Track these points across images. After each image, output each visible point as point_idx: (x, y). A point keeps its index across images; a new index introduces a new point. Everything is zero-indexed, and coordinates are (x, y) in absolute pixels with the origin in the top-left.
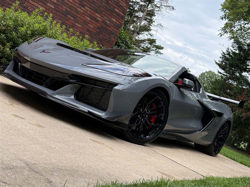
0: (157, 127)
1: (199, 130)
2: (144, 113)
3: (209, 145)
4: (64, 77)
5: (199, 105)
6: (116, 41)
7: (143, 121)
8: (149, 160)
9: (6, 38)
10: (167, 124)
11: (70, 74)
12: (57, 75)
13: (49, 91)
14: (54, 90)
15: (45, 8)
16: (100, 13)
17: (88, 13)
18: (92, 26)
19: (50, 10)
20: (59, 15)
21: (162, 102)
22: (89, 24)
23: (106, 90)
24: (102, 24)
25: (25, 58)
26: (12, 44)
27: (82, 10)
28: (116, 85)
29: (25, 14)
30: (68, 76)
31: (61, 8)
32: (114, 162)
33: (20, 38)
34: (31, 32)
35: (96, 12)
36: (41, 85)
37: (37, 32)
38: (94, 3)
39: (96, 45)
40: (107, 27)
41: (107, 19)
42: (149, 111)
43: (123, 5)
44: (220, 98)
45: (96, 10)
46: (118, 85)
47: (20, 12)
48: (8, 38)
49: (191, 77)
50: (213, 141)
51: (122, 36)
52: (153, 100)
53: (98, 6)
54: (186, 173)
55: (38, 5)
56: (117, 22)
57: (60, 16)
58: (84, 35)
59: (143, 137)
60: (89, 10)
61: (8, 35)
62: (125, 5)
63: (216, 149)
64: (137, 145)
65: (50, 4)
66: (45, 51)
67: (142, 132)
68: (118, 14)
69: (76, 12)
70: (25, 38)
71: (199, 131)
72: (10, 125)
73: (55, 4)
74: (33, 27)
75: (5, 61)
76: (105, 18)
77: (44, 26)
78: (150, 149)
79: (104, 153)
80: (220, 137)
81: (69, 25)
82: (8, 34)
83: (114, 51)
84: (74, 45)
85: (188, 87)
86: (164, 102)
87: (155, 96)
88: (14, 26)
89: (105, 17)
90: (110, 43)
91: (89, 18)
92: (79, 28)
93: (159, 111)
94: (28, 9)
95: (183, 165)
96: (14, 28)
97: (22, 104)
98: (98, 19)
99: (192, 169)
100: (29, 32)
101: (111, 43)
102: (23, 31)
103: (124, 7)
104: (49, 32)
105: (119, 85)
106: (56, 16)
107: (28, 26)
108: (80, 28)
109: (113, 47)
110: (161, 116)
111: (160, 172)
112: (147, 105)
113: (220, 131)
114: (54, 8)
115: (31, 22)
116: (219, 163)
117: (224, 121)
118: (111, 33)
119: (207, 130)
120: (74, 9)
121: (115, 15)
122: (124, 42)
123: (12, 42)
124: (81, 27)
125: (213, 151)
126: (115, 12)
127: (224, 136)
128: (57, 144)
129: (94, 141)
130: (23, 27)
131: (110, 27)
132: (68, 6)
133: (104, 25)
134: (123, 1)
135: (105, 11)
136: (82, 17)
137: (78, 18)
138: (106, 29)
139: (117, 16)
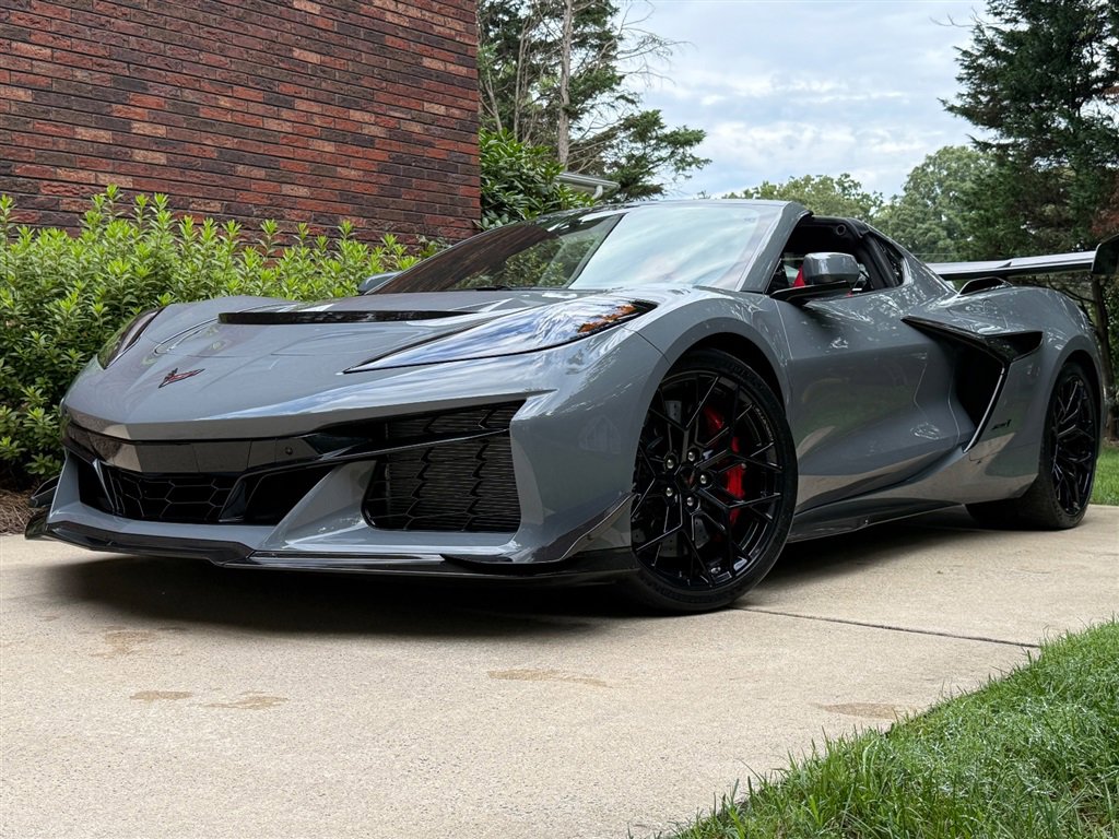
0: (764, 507)
1: (959, 445)
2: (687, 473)
3: (1032, 491)
4: (290, 454)
5: (915, 339)
6: (478, 192)
7: (695, 505)
8: (771, 666)
9: (14, 367)
10: (801, 478)
11: (311, 429)
12: (260, 457)
13: (252, 537)
14: (274, 521)
15: (130, 179)
16: (363, 102)
17: (318, 123)
18: (353, 172)
19: (155, 174)
20: (195, 180)
21: (743, 397)
22: (339, 169)
23: (484, 442)
24: (395, 146)
25: (110, 431)
26: (46, 383)
27: (289, 124)
28: (517, 403)
29: (52, 242)
30: (307, 442)
31: (195, 150)
32: (613, 744)
33: (71, 347)
34: (105, 305)
35: (348, 105)
36: (213, 520)
37: (130, 293)
38: (324, 72)
39: (400, 249)
40: (419, 150)
41: (404, 116)
42: (706, 454)
43: (448, 31)
44: (1008, 265)
45: (345, 100)
46: (524, 401)
47: (29, 237)
48: (24, 364)
49: (841, 230)
50: (1040, 464)
51: (497, 162)
52: (701, 404)
53: (347, 77)
54: (952, 664)
55: (97, 176)
56: (454, 110)
57: (205, 182)
59: (721, 572)
60: (316, 108)
61: (15, 354)
62: (459, 26)
63: (1068, 494)
64: (705, 617)
65: (146, 152)
66: (175, 371)
67: (708, 554)
68: (444, 78)
69: (263, 139)
70: (91, 341)
71: (964, 449)
72: (129, 752)
73: (165, 144)
74: (105, 279)
75: (46, 467)
76: (397, 115)
77: (151, 255)
78: (768, 615)
79: (563, 718)
80: (1067, 436)
81: (256, 205)
82: (14, 351)
83: (489, 244)
84: (305, 287)
85: (836, 286)
86: (754, 393)
87: (705, 384)
88: (25, 305)
89: (395, 111)
90: (456, 211)
91: (326, 143)
92: (304, 204)
93: (746, 437)
94: (62, 207)
95: (930, 630)
96: (32, 314)
97: (167, 629)
98: (366, 131)
99: (977, 635)
100: (97, 308)
101: (460, 209)
102: (72, 314)
103: (458, 39)
104: (182, 273)
105: (530, 399)
106: (189, 190)
107: (81, 285)
108: (310, 202)
109: (478, 223)
110: (763, 453)
111: (829, 709)
112: (687, 434)
113: (1057, 411)
114: (168, 158)
115: (89, 263)
116: (1100, 550)
117: (1055, 360)
118: (446, 167)
119: (996, 427)
120: (251, 130)
121: (433, 84)
122: (516, 183)
123: (46, 377)
124: (312, 194)
125: (1059, 508)
126: (429, 74)
127: (1082, 426)
128: (347, 757)
129: (511, 676)
130: (61, 295)
131: (431, 145)
132: (222, 129)
133: (402, 148)
134: (443, 12)
135: (384, 84)
136: (300, 151)
137: (282, 162)
138: (416, 159)
139: (442, 87)
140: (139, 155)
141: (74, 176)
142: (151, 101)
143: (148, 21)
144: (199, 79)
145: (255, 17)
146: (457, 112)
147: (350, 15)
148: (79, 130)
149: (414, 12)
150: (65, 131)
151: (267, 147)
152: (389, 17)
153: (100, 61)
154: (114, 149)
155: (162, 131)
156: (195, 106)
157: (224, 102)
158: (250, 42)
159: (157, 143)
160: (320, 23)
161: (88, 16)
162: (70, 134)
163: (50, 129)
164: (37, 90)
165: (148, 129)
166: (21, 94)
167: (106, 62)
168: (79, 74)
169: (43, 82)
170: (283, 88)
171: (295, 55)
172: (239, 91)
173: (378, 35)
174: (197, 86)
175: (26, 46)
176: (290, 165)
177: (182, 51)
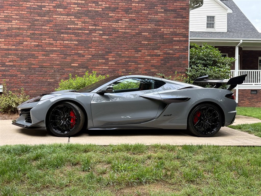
6: (188, 62)
16: (158, 48)
17: (147, 54)
18: (155, 61)
19: (112, 66)
20: (120, 66)
22: (151, 61)
24: (165, 55)
27: (140, 55)
31: (120, 61)
35: (154, 49)
38: (148, 44)
40: (172, 56)
41: (168, 50)
43: (181, 32)
45: (153, 49)
53: (154, 45)
55: (102, 67)
57: (122, 66)
58: (150, 71)
60: (146, 51)
68: (177, 41)
73: (115, 61)
76: (166, 50)
91: (148, 57)
92: (143, 68)
98: (158, 54)
101: (182, 66)
103: (183, 33)
106: (119, 68)
114: (115, 63)
118: (179, 58)
119: (164, 115)
120: (132, 57)
121: (176, 43)
124: (145, 66)
126: (175, 41)
131: (175, 54)
132: (126, 57)
133: (168, 56)
134: (179, 28)
135: (163, 45)
136: (142, 59)
137: (138, 61)
138: (171, 57)
139: (178, 43)
140: (110, 63)
141: (98, 67)
142: (112, 54)
143: (112, 42)
144: (122, 50)
145: (133, 38)
146: (182, 47)
147: (155, 33)
148: (99, 60)
149: (171, 30)
150: (97, 61)
151: (135, 59)
152: (165, 32)
153: (103, 49)
154: (105, 63)
155: (114, 59)
156: (121, 54)
157: (126, 53)
158: (132, 42)
159: (113, 61)
160: (148, 36)
161: (101, 43)
163: (94, 61)
164: (92, 55)
165: (112, 59)
166: (90, 56)
167: (104, 49)
168: (100, 52)
170: (139, 49)
171: (142, 43)
172: (130, 50)
173: (162, 36)
174: (121, 51)
175: (91, 49)
176: (140, 62)
177: (119, 46)
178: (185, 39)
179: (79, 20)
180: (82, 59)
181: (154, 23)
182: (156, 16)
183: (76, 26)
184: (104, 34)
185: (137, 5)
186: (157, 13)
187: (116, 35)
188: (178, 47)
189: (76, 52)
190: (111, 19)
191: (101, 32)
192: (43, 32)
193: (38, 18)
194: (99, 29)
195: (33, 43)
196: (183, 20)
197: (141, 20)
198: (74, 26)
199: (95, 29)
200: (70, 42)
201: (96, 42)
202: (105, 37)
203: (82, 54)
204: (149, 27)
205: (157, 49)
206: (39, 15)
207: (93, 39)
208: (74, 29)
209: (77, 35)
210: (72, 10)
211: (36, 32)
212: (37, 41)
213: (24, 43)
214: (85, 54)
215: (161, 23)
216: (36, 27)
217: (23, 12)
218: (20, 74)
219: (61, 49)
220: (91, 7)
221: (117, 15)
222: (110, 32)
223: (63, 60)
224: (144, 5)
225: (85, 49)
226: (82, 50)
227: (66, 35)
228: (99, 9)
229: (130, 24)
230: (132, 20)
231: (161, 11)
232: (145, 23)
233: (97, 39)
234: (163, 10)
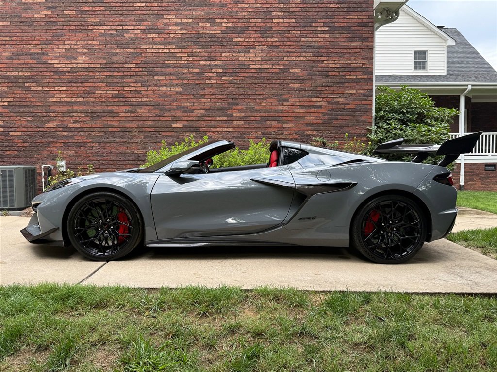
7: (108, 233)
15: (232, 128)
16: (319, 95)
17: (298, 104)
18: (312, 117)
20: (253, 126)
22: (306, 117)
24: (331, 107)
27: (286, 106)
31: (253, 118)
38: (301, 89)
40: (342, 106)
41: (336, 97)
43: (358, 65)
45: (309, 96)
53: (311, 89)
56: (360, 91)
58: (303, 134)
60: (297, 100)
62: (365, 62)
65: (237, 121)
68: (353, 81)
69: (277, 112)
73: (243, 118)
76: (333, 97)
89: (332, 95)
90: (359, 125)
91: (301, 110)
92: (291, 129)
98: (318, 104)
101: (361, 124)
103: (363, 66)
108: (294, 128)
114: (244, 122)
118: (355, 110)
121: (350, 84)
124: (294, 126)
126: (349, 81)
131: (348, 104)
132: (263, 111)
133: (335, 107)
134: (356, 59)
136: (290, 114)
137: (283, 118)
138: (340, 109)
139: (355, 84)
140: (235, 122)
141: (216, 130)
142: (239, 107)
143: (239, 86)
144: (255, 99)
145: (275, 78)
146: (362, 91)
147: (313, 69)
148: (217, 118)
149: (341, 62)
150: (214, 119)
151: (278, 114)
152: (331, 66)
154: (227, 121)
155: (242, 115)
156: (253, 107)
158: (272, 85)
159: (241, 118)
160: (301, 74)
161: (221, 88)
162: (215, 119)
163: (209, 119)
164: (206, 110)
165: (238, 115)
166: (202, 111)
167: (226, 99)
168: (218, 104)
169: (208, 107)
170: (285, 96)
171: (290, 86)
172: (269, 100)
173: (325, 73)
174: (254, 101)
175: (204, 99)
176: (286, 118)
177: (249, 92)
178: (366, 76)
179: (184, 51)
180: (190, 117)
181: (310, 51)
182: (314, 40)
183: (179, 62)
184: (225, 74)
185: (282, 21)
186: (316, 33)
187: (245, 74)
188: (354, 91)
189: (179, 104)
190: (236, 47)
191: (221, 70)
192: (126, 73)
193: (118, 51)
194: (217, 65)
195: (110, 92)
196: (364, 43)
197: (288, 47)
198: (175, 62)
199: (210, 65)
200: (169, 89)
201: (211, 87)
202: (227, 78)
203: (189, 108)
204: (302, 59)
205: (317, 95)
206: (119, 46)
207: (207, 82)
208: (175, 66)
209: (180, 76)
210: (172, 35)
211: (115, 74)
212: (116, 88)
213: (97, 92)
214: (194, 108)
215: (324, 51)
216: (114, 66)
217: (94, 43)
218: (90, 142)
219: (156, 100)
220: (204, 28)
221: (247, 40)
222: (235, 70)
223: (158, 118)
224: (293, 21)
225: (193, 100)
226: (189, 101)
227: (163, 78)
228: (215, 32)
229: (269, 55)
230: (272, 47)
231: (323, 29)
232: (295, 52)
233: (214, 82)
234: (327, 29)
